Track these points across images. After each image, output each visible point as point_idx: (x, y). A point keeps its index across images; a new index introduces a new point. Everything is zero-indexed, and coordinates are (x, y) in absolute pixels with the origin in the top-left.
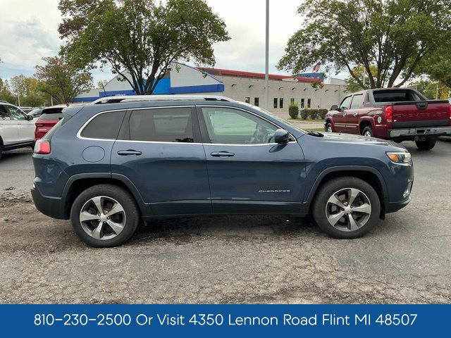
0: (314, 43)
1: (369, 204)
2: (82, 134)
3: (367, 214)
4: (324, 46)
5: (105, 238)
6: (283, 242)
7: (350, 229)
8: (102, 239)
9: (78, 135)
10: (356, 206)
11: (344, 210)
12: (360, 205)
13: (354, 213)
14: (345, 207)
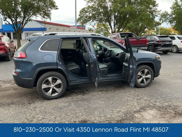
0: (90, 13)
1: (150, 74)
2: (41, 49)
3: (149, 78)
4: (93, 15)
5: (53, 95)
6: (122, 91)
7: (144, 84)
8: (52, 96)
9: (39, 49)
10: (146, 76)
11: (142, 77)
12: (147, 75)
13: (146, 78)
14: (143, 76)
